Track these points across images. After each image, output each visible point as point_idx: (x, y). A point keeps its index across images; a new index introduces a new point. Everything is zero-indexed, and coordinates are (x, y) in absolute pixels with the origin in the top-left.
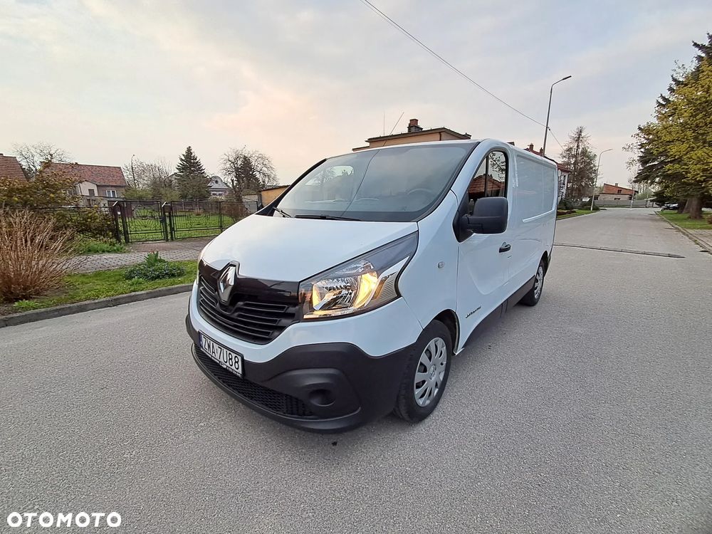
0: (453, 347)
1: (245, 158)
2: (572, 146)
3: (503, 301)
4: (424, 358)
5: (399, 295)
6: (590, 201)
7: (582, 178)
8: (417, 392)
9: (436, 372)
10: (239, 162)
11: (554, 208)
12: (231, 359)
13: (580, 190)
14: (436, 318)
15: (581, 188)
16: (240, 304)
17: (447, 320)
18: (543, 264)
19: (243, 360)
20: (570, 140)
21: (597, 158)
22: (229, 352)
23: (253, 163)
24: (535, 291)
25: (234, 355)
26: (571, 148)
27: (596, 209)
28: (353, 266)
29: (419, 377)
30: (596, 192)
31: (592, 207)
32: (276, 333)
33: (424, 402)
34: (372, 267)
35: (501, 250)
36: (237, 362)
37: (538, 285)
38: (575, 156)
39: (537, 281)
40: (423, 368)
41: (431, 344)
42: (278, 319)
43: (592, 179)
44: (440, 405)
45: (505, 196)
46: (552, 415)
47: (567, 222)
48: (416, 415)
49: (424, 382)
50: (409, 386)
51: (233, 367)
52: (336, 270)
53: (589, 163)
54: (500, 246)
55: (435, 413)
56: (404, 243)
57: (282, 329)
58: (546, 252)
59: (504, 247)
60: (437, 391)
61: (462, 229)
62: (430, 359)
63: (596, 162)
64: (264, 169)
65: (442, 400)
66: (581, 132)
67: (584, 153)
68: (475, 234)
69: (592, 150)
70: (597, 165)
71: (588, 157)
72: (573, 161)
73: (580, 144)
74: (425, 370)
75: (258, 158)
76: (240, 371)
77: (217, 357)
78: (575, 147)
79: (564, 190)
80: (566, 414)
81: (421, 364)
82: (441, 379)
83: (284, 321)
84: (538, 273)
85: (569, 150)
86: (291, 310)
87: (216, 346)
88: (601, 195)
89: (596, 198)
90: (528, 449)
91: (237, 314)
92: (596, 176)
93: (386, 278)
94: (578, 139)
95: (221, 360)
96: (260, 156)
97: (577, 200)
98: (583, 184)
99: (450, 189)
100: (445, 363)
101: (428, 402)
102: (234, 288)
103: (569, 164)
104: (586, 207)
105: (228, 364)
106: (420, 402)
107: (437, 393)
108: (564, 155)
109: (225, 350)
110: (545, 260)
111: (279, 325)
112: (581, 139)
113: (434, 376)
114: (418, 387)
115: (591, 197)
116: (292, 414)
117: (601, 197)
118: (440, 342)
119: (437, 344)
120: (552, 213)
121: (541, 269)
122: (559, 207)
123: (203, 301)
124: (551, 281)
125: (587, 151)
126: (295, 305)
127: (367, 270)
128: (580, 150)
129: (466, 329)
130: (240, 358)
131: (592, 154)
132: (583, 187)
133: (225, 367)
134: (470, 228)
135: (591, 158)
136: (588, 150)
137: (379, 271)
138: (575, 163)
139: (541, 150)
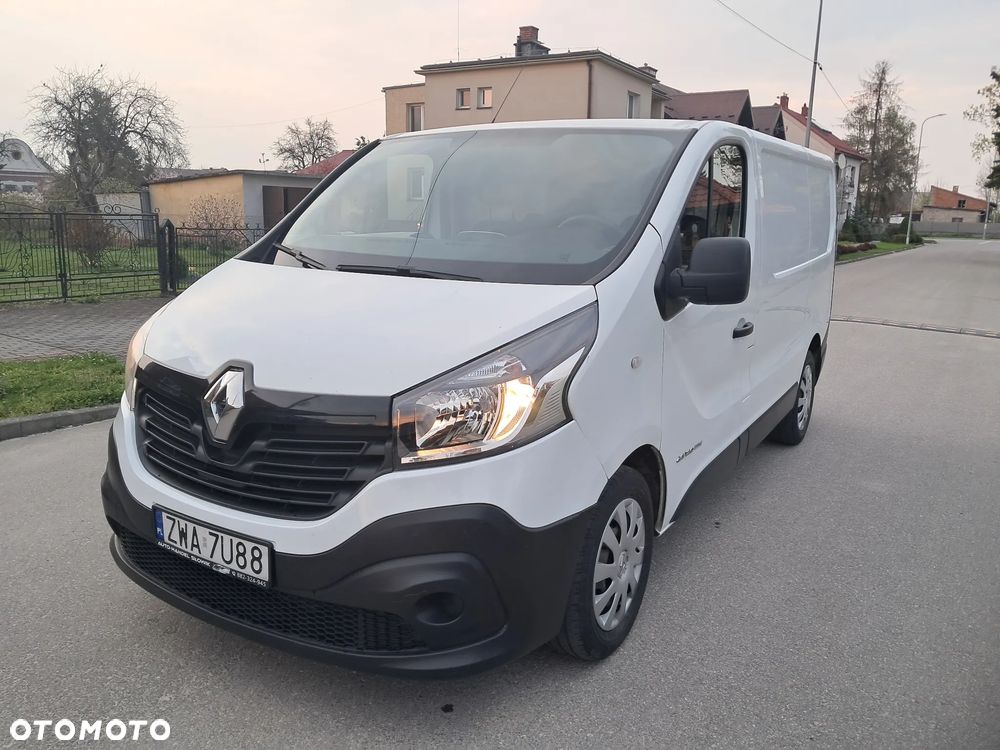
0: (656, 519)
1: (96, 94)
2: (866, 102)
3: (741, 433)
4: (608, 537)
5: (569, 418)
6: (905, 223)
7: (888, 174)
8: (599, 600)
9: (628, 566)
10: (85, 107)
11: (831, 248)
12: (243, 555)
13: (883, 200)
14: (627, 462)
15: (886, 194)
16: (259, 444)
17: (644, 466)
18: (812, 360)
19: (272, 553)
20: (863, 90)
21: (917, 132)
22: (236, 541)
23: (123, 112)
24: (799, 415)
25: (249, 545)
26: (865, 108)
27: (916, 241)
28: (489, 367)
29: (601, 571)
30: (916, 204)
31: (908, 236)
32: (342, 496)
33: (609, 622)
34: (524, 369)
35: (737, 334)
36: (259, 559)
37: (804, 402)
38: (873, 125)
39: (801, 394)
40: (606, 555)
41: (620, 510)
42: (349, 469)
43: (908, 178)
44: (635, 630)
45: (742, 234)
46: (831, 634)
47: (861, 270)
48: (596, 647)
49: (608, 581)
50: (585, 588)
51: (248, 571)
52: (462, 374)
53: (902, 142)
54: (734, 325)
55: (628, 643)
56: (573, 324)
57: (355, 487)
58: (817, 337)
59: (741, 328)
60: (629, 602)
61: (670, 295)
62: (618, 537)
63: (915, 139)
64: (153, 126)
65: (638, 622)
66: (884, 72)
67: (892, 118)
68: (690, 304)
69: (907, 114)
70: (916, 145)
71: (900, 128)
72: (869, 135)
73: (883, 99)
74: (611, 560)
75: (137, 98)
76: (265, 575)
77: (206, 553)
78: (874, 106)
79: (852, 199)
80: (856, 630)
81: (605, 547)
82: (637, 576)
83: (358, 473)
84: (803, 378)
85: (862, 110)
86: (376, 449)
87: (202, 532)
88: (926, 211)
89: (917, 217)
90: (792, 687)
91: (250, 465)
92: (916, 169)
93: (549, 386)
94: (879, 88)
95: (217, 559)
96: (142, 93)
97: (878, 222)
98: (890, 186)
99: (648, 222)
100: (642, 548)
101: (615, 623)
102: (245, 413)
103: (860, 141)
104: (896, 236)
105: (234, 566)
106: (603, 621)
107: (629, 608)
108: (852, 120)
109: (227, 538)
110: (816, 349)
111: (350, 479)
112: (884, 88)
113: (625, 572)
114: (599, 592)
115: (905, 215)
116: (377, 648)
117: (926, 216)
118: (634, 507)
119: (628, 509)
120: (826, 260)
121: (808, 371)
122: (842, 236)
123: (155, 442)
124: (828, 397)
125: (896, 116)
126: (382, 440)
127: (513, 373)
128: (883, 113)
129: (678, 484)
130: (265, 550)
131: (906, 123)
132: (891, 193)
133: (226, 571)
134: (684, 294)
135: (905, 131)
136: (899, 114)
137: (536, 375)
138: (875, 141)
139: (805, 108)
